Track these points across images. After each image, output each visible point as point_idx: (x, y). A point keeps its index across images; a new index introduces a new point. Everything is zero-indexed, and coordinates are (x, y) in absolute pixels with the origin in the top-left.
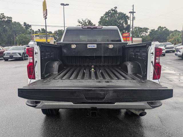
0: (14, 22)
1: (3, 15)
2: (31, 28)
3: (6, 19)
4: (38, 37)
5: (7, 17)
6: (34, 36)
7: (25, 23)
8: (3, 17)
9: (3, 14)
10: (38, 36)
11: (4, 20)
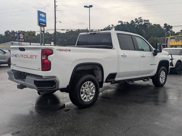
0: (154, 24)
1: (140, 19)
2: (171, 30)
3: (143, 23)
4: (173, 40)
5: (145, 20)
6: (169, 39)
7: (165, 24)
8: (140, 21)
9: (141, 17)
10: (174, 38)
11: (141, 24)
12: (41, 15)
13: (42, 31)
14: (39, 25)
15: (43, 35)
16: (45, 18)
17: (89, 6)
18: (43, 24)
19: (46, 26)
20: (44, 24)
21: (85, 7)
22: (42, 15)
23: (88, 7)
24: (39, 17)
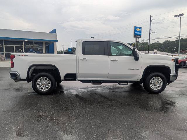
12: (136, 29)
13: (137, 42)
14: (135, 37)
15: (138, 44)
16: (140, 32)
17: (180, 15)
18: (138, 36)
19: (141, 37)
20: (140, 36)
21: (176, 16)
22: (138, 30)
23: (178, 16)
24: (135, 31)
